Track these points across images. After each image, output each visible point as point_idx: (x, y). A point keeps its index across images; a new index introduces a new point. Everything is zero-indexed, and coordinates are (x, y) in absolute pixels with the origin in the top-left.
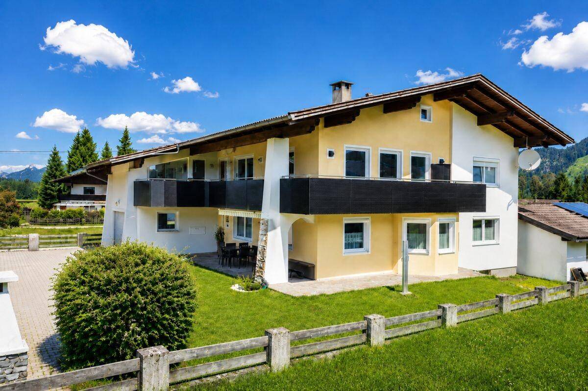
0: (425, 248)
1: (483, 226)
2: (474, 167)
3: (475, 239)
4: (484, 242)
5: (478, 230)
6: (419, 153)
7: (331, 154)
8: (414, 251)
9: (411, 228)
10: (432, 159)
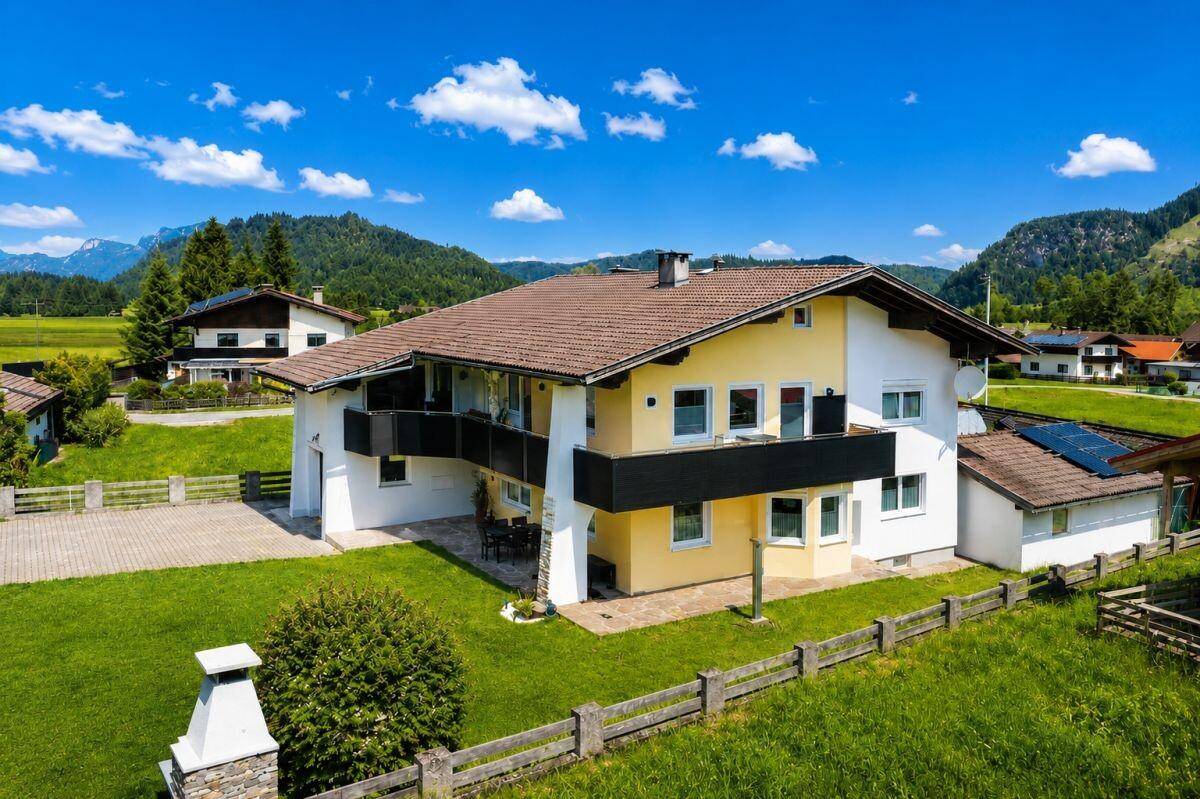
0: (799, 535)
1: (900, 487)
2: (884, 395)
3: (885, 507)
4: (901, 511)
5: (890, 492)
6: (792, 382)
7: (651, 402)
8: (784, 541)
9: (778, 506)
10: (815, 389)
